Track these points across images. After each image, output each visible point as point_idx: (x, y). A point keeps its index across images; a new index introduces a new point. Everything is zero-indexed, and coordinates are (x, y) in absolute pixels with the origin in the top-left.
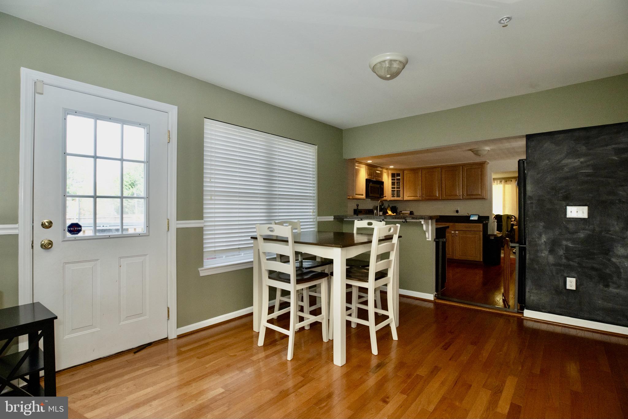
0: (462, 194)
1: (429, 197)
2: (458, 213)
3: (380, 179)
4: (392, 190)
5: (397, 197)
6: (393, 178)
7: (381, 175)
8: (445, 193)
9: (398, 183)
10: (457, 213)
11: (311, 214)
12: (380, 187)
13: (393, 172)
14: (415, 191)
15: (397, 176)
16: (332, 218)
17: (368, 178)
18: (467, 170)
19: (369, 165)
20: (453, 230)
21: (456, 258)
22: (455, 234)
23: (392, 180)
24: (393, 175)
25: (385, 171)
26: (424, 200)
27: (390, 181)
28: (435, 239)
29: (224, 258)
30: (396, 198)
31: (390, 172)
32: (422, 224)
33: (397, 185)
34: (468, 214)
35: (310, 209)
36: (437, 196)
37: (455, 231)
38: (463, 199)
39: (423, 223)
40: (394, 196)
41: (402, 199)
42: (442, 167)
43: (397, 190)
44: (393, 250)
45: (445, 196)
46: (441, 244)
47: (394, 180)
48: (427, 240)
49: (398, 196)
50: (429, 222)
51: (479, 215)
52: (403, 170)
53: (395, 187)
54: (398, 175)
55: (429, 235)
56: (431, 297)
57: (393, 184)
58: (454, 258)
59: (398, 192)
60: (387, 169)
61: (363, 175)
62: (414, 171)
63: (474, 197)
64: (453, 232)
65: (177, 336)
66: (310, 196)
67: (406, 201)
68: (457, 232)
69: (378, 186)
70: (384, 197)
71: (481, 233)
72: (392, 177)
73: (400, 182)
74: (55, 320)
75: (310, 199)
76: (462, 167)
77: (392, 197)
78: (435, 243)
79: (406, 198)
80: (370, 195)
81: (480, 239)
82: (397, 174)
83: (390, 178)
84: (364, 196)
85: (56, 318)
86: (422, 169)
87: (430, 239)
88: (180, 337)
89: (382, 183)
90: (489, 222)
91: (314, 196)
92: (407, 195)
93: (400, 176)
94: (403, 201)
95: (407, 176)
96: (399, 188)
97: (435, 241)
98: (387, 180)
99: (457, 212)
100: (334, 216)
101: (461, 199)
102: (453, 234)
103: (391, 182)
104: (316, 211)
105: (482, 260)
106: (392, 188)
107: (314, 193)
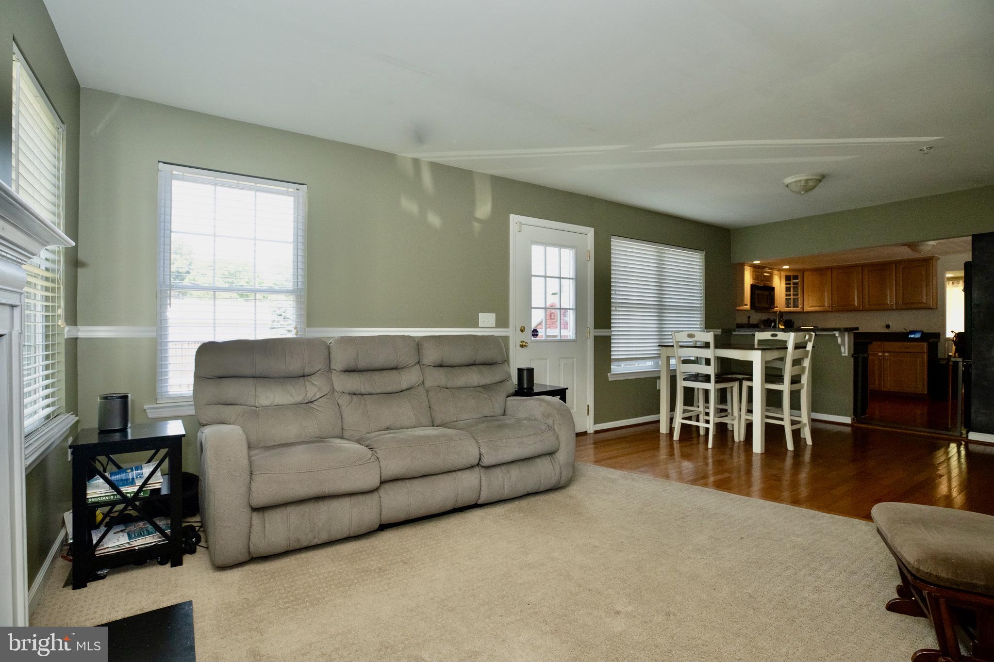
0: (895, 302)
1: (843, 306)
2: (889, 329)
3: (769, 284)
4: (786, 299)
5: (793, 307)
6: (787, 282)
7: (770, 278)
8: (869, 302)
9: (796, 289)
10: (887, 329)
11: (699, 326)
12: (770, 294)
13: (789, 274)
14: (822, 299)
15: (794, 279)
16: (719, 332)
17: (754, 283)
18: (903, 269)
19: (755, 267)
20: (880, 352)
22: (884, 357)
23: (786, 284)
24: (788, 278)
25: (776, 272)
26: (835, 311)
27: (784, 286)
28: (853, 355)
29: (622, 367)
30: (792, 309)
31: (783, 274)
32: (837, 337)
33: (793, 292)
34: (905, 329)
35: (698, 321)
36: (856, 305)
37: (884, 352)
38: (897, 309)
39: (837, 335)
40: (790, 306)
41: (801, 310)
42: (863, 266)
43: (793, 298)
44: (807, 357)
45: (869, 305)
46: (860, 359)
47: (790, 284)
48: (843, 355)
49: (795, 306)
50: (844, 335)
51: (922, 332)
52: (803, 271)
53: (791, 294)
54: (796, 277)
55: (845, 349)
56: (848, 420)
57: (788, 289)
59: (796, 300)
60: (779, 270)
61: (748, 279)
62: (820, 271)
63: (913, 306)
64: (880, 354)
65: (594, 431)
66: (698, 307)
67: (806, 312)
68: (887, 354)
69: (767, 293)
70: (775, 307)
71: (925, 356)
72: (786, 280)
73: (797, 287)
74: (567, 390)
75: (698, 310)
76: (895, 265)
77: (786, 307)
78: (852, 358)
79: (807, 309)
80: (757, 305)
81: (924, 364)
82: (793, 276)
83: (784, 282)
84: (748, 307)
85: (567, 389)
86: (831, 269)
87: (846, 354)
88: (596, 432)
89: (773, 289)
91: (701, 307)
92: (810, 304)
93: (797, 279)
94: (803, 312)
95: (809, 278)
96: (797, 295)
97: (853, 357)
98: (779, 284)
99: (888, 327)
100: (722, 329)
101: (894, 310)
102: (880, 356)
103: (785, 288)
104: (703, 323)
105: (926, 392)
106: (787, 295)
107: (701, 304)
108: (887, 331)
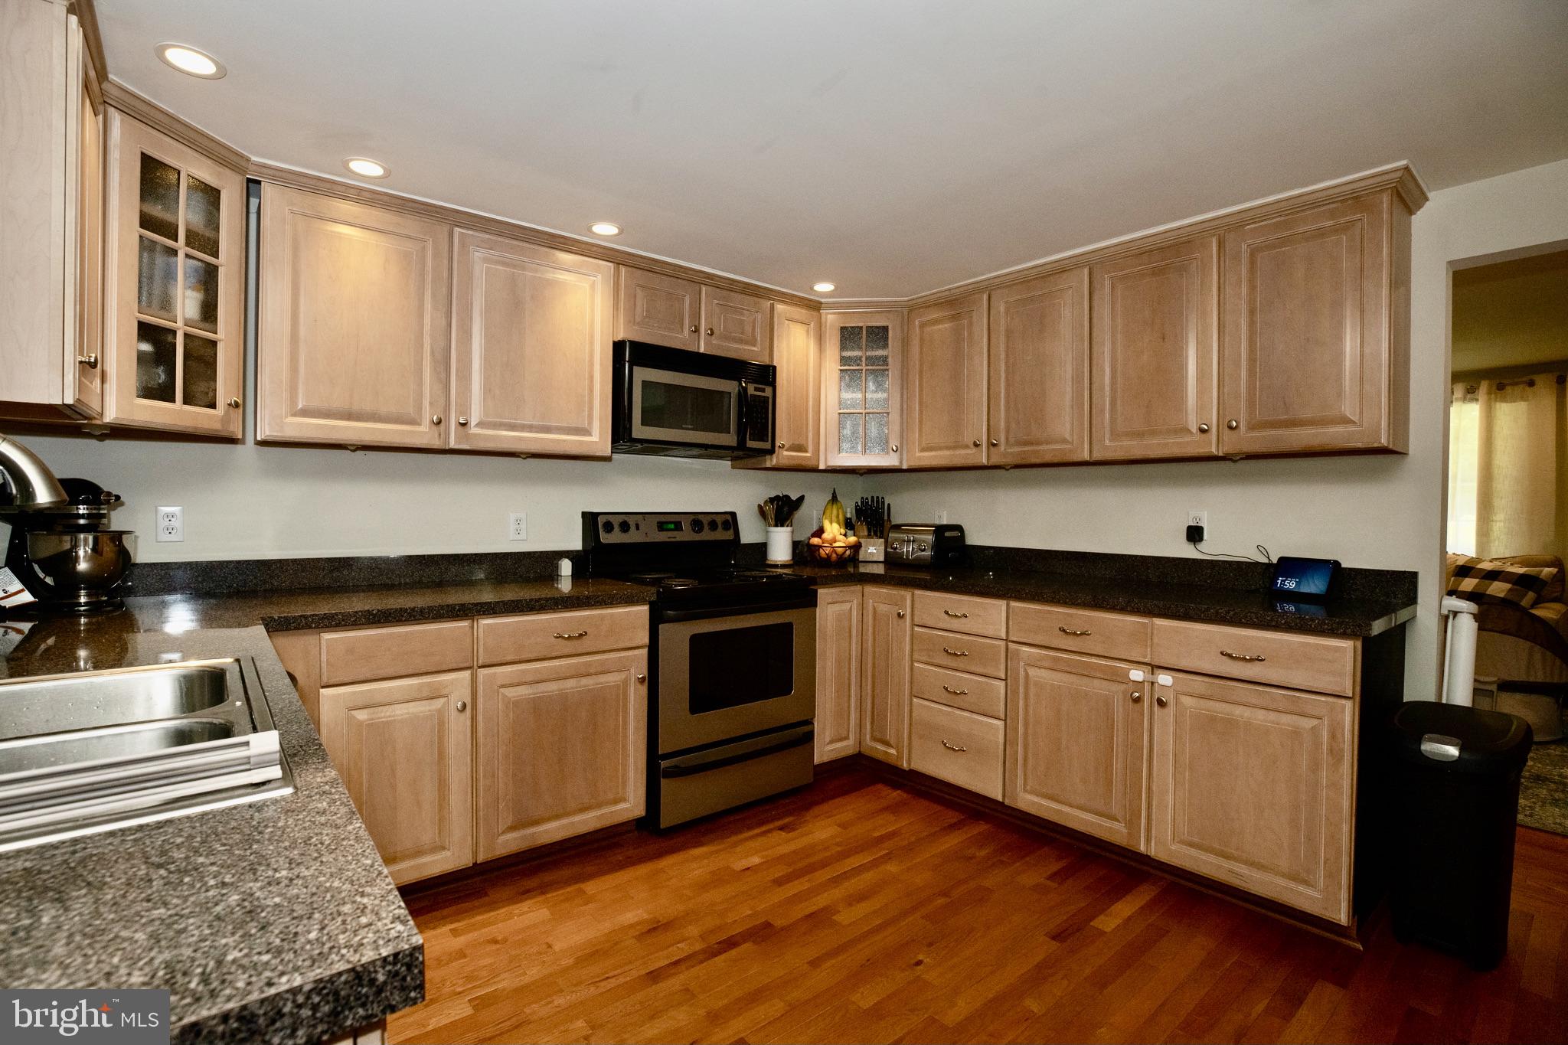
2: (1202, 546)
10: (1191, 546)
17: (634, 334)
18: (1253, 254)
21: (1152, 853)
22: (1152, 694)
31: (834, 324)
37: (1155, 668)
58: (1142, 848)
64: (1137, 675)
68: (1165, 679)
76: (1221, 245)
84: (601, 439)
90: (1414, 618)
92: (920, 443)
99: (1197, 531)
108: (1188, 552)
